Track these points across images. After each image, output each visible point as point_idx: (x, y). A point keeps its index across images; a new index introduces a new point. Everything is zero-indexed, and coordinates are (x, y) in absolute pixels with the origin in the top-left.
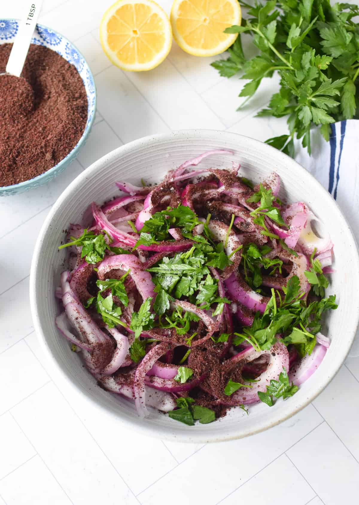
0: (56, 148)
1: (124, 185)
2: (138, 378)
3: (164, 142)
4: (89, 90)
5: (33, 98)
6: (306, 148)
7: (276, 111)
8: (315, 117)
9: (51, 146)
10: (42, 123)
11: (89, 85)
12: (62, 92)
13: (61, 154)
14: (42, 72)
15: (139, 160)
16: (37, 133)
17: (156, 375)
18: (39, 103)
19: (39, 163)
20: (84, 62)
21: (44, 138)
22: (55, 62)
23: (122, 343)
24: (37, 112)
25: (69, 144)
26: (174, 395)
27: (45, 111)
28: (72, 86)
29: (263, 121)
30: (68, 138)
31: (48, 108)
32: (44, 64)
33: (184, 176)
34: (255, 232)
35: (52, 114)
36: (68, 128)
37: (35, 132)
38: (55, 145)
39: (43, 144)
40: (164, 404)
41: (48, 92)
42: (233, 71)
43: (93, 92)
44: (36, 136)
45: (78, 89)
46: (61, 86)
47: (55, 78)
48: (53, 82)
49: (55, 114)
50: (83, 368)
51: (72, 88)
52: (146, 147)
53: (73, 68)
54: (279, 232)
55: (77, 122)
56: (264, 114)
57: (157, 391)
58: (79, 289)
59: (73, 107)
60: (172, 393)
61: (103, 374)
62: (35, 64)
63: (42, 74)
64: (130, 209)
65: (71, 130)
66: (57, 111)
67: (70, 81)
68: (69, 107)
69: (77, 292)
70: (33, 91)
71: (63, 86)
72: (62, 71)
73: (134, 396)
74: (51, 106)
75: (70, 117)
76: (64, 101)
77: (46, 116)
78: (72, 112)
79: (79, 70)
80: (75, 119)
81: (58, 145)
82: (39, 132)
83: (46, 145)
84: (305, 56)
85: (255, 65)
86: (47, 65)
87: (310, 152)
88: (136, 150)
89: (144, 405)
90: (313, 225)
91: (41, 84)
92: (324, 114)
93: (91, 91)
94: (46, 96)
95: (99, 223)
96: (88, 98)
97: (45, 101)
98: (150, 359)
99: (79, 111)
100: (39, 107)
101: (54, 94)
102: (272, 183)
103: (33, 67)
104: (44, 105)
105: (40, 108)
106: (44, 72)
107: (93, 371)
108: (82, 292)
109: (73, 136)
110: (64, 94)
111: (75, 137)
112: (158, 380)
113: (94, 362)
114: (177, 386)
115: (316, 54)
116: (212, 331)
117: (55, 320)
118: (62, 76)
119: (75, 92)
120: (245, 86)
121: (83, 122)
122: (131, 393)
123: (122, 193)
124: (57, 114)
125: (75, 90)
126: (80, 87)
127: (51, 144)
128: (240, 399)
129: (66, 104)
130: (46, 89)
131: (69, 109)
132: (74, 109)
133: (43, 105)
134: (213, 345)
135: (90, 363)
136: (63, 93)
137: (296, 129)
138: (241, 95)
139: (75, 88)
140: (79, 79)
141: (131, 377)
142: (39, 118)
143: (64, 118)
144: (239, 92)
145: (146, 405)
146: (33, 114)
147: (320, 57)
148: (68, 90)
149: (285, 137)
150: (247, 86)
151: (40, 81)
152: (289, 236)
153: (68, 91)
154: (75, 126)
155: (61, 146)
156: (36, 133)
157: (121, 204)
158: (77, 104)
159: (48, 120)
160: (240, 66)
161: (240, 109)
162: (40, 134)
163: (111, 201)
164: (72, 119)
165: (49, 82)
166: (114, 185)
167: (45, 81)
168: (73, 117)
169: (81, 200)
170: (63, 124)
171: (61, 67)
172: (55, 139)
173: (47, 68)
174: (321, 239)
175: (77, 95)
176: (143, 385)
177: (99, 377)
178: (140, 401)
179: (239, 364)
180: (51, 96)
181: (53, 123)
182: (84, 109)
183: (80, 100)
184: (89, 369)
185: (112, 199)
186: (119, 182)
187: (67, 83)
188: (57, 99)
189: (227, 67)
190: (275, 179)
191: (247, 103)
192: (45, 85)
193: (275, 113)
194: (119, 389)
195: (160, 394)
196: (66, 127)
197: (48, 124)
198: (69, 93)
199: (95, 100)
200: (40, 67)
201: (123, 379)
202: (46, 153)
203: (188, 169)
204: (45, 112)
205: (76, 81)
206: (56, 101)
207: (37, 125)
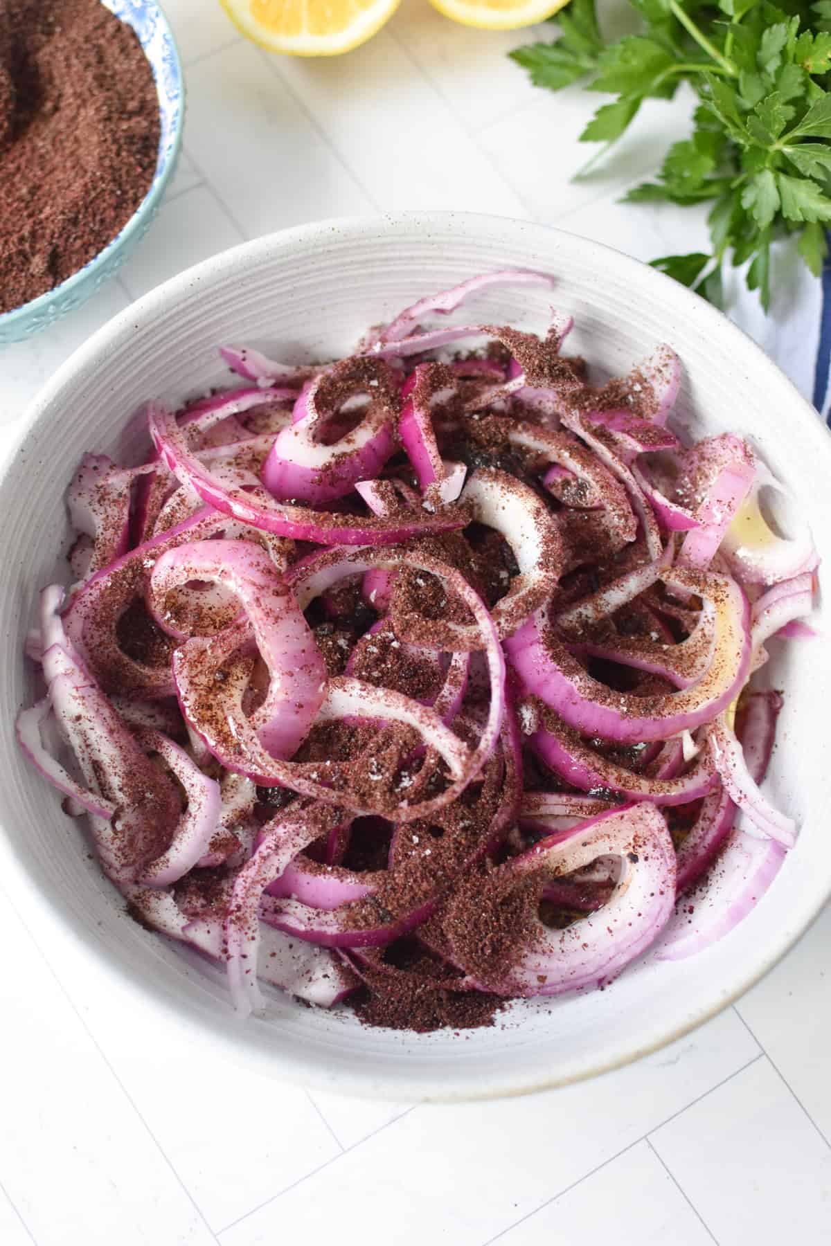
0: (61, 242)
1: (241, 356)
2: (240, 901)
3: (361, 243)
4: (167, 93)
5: (11, 107)
6: (756, 293)
7: (679, 186)
8: (788, 201)
9: (48, 237)
10: (31, 175)
11: (166, 78)
12: (93, 95)
13: (74, 261)
14: (44, 38)
15: (289, 288)
16: (14, 201)
17: (294, 896)
18: (27, 124)
19: (12, 283)
20: (157, 15)
21: (30, 216)
22: (81, 15)
23: (203, 799)
24: (18, 146)
25: (98, 234)
26: (341, 954)
27: (41, 144)
28: (121, 80)
29: (641, 216)
30: (98, 218)
31: (51, 136)
32: (51, 19)
33: (411, 340)
34: (601, 508)
35: (60, 154)
36: (99, 190)
37: (8, 196)
38: (61, 235)
39: (26, 232)
40: (310, 980)
41: (56, 93)
42: (566, 73)
43: (176, 97)
44: (9, 209)
45: (135, 90)
46: (90, 79)
47: (77, 57)
48: (69, 66)
49: (67, 152)
50: (88, 860)
51: (119, 87)
52: (310, 252)
53: (127, 32)
54: (669, 512)
55: (124, 178)
56: (644, 195)
57: (294, 941)
58: (92, 637)
59: (117, 136)
60: (338, 950)
61: (145, 884)
62: (25, 17)
63: (43, 46)
64: (255, 425)
65: (107, 197)
66: (75, 146)
67: (117, 66)
68: (108, 136)
69: (87, 645)
70: (12, 88)
71: (95, 78)
72: (97, 39)
73: (225, 951)
74: (60, 132)
75: (107, 163)
76: (96, 118)
77: (42, 156)
78: (114, 148)
79: (143, 39)
80: (120, 169)
81: (69, 237)
82: (21, 199)
83: (33, 233)
84: (770, 33)
85: (629, 53)
86: (59, 22)
87: (766, 303)
88: (282, 257)
89: (252, 977)
90: (766, 503)
91: (37, 71)
92: (815, 195)
93: (171, 95)
94: (49, 105)
95: (163, 455)
96: (162, 116)
97: (46, 118)
98: (277, 847)
99: (134, 148)
100: (25, 134)
101: (71, 100)
102: (658, 375)
103: (19, 24)
104: (42, 126)
105: (30, 135)
106: (49, 41)
107: (114, 875)
108: (100, 645)
109: (113, 214)
110: (97, 100)
111: (117, 216)
112: (297, 911)
113: (119, 849)
114: (349, 931)
115: (801, 31)
116: (463, 781)
117: (17, 720)
118: (97, 52)
119: (129, 96)
120: (598, 113)
121: (144, 178)
122: (219, 940)
123: (237, 379)
124: (72, 153)
125: (130, 91)
126: (141, 83)
127: (48, 231)
128: (530, 978)
129: (101, 126)
130: (49, 87)
131: (105, 141)
132: (122, 141)
133: (37, 128)
134: (462, 819)
135: (108, 850)
136: (94, 98)
137: (732, 239)
138: (585, 137)
139: (129, 86)
140: (143, 64)
141: (225, 898)
142: (23, 161)
143: (91, 162)
144: (581, 128)
145: (258, 978)
146: (8, 151)
147: (811, 37)
148: (108, 90)
149: (698, 260)
150: (603, 111)
151: (36, 65)
152: (697, 525)
153: (109, 94)
154: (120, 186)
155: (75, 239)
156: (10, 200)
157: (232, 408)
158: (130, 127)
159: (49, 167)
160: (586, 63)
161: (581, 179)
162: (22, 205)
163: (203, 398)
164: (111, 167)
165: (59, 68)
166: (216, 354)
167: (49, 63)
168: (116, 163)
169: (117, 388)
170: (87, 179)
171: (96, 29)
172: (61, 217)
173: (58, 29)
174: (786, 541)
175: (132, 105)
176: (254, 922)
177: (134, 890)
178: (241, 967)
179: (533, 879)
180: (62, 104)
181: (61, 176)
182: (147, 143)
183: (139, 119)
184: (106, 866)
185: (208, 395)
186: (231, 346)
187: (109, 73)
188: (78, 114)
189: (552, 63)
190: (666, 365)
191: (600, 163)
192: (47, 76)
193: (678, 193)
194: (183, 929)
195: (302, 950)
196: (95, 189)
197: (48, 179)
198: (111, 98)
199: (178, 119)
200: (39, 28)
201: (202, 901)
202: (33, 255)
203: (425, 322)
204: (43, 147)
205: (133, 67)
206: (74, 118)
207: (17, 178)
